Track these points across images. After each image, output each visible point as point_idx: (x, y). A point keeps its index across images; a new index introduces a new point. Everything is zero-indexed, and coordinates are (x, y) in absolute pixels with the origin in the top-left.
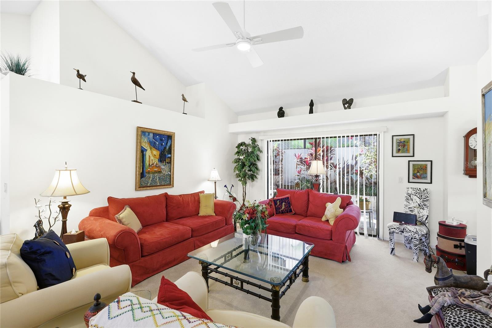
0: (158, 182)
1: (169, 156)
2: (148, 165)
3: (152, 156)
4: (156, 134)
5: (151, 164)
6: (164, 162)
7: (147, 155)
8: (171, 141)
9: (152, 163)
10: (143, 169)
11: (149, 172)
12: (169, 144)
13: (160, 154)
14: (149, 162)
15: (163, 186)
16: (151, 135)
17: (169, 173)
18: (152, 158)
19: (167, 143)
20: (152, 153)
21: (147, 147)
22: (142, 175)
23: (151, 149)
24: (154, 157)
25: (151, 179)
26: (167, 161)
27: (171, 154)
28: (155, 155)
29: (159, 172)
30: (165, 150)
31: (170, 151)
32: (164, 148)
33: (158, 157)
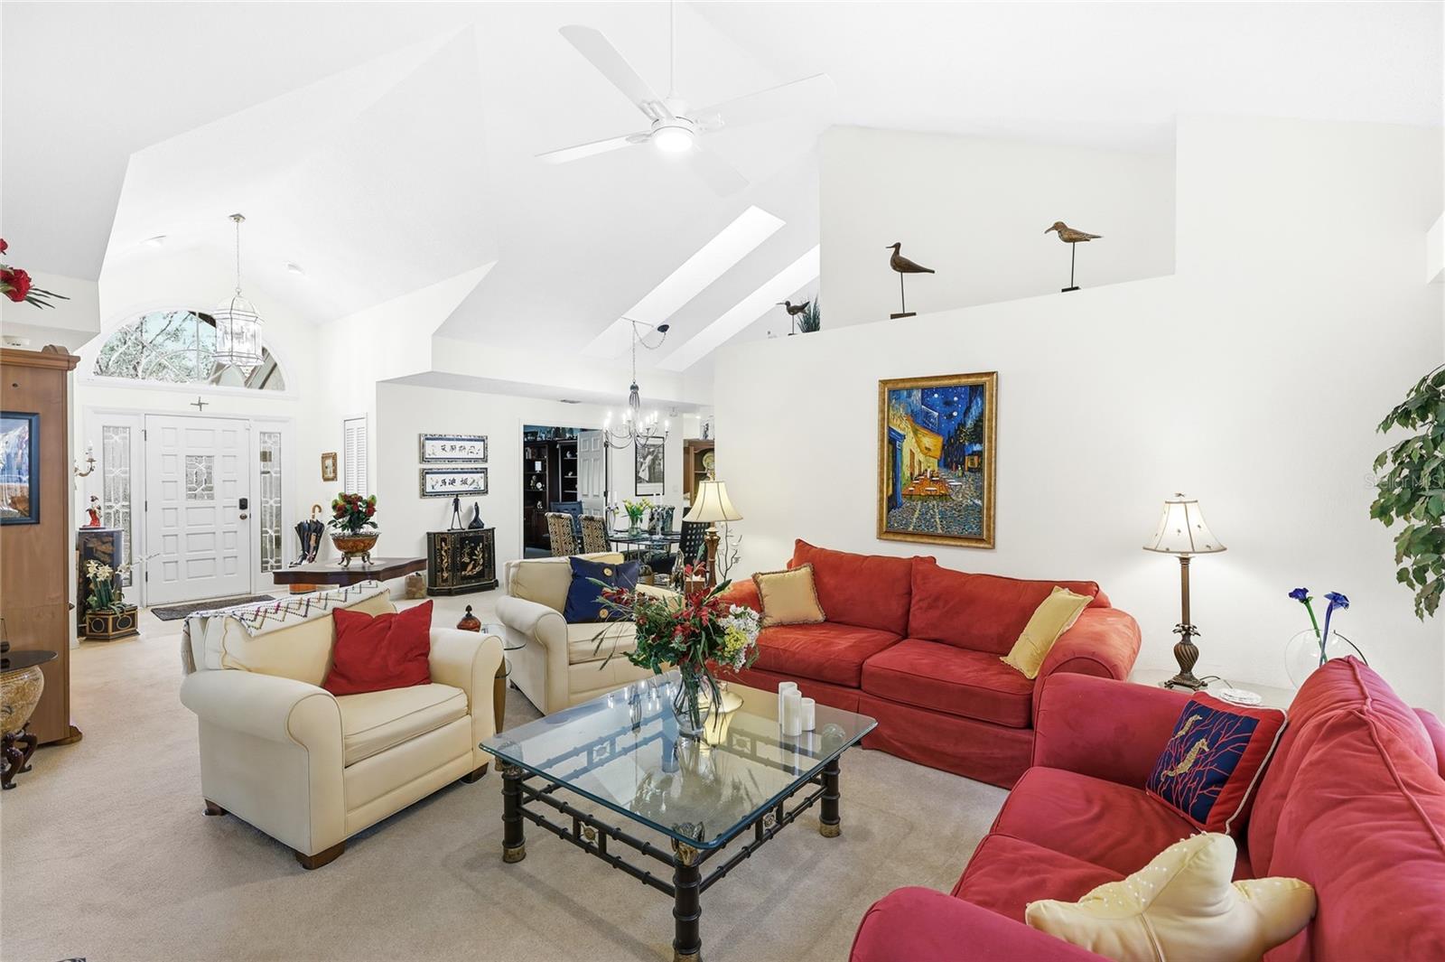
0: (939, 526)
1: (977, 448)
2: (909, 475)
3: (921, 450)
4: (930, 389)
5: (916, 473)
6: (957, 468)
7: (904, 450)
8: (983, 403)
9: (920, 469)
10: (894, 485)
11: (910, 496)
12: (974, 412)
13: (944, 446)
14: (912, 466)
15: (954, 538)
16: (917, 395)
17: (976, 501)
18: (919, 456)
19: (969, 408)
20: (918, 442)
21: (905, 430)
22: (892, 502)
23: (915, 432)
24: (925, 454)
25: (916, 516)
26: (968, 464)
27: (981, 442)
28: (929, 450)
29: (941, 496)
30: (961, 432)
31: (977, 435)
32: (959, 424)
33: (938, 453)
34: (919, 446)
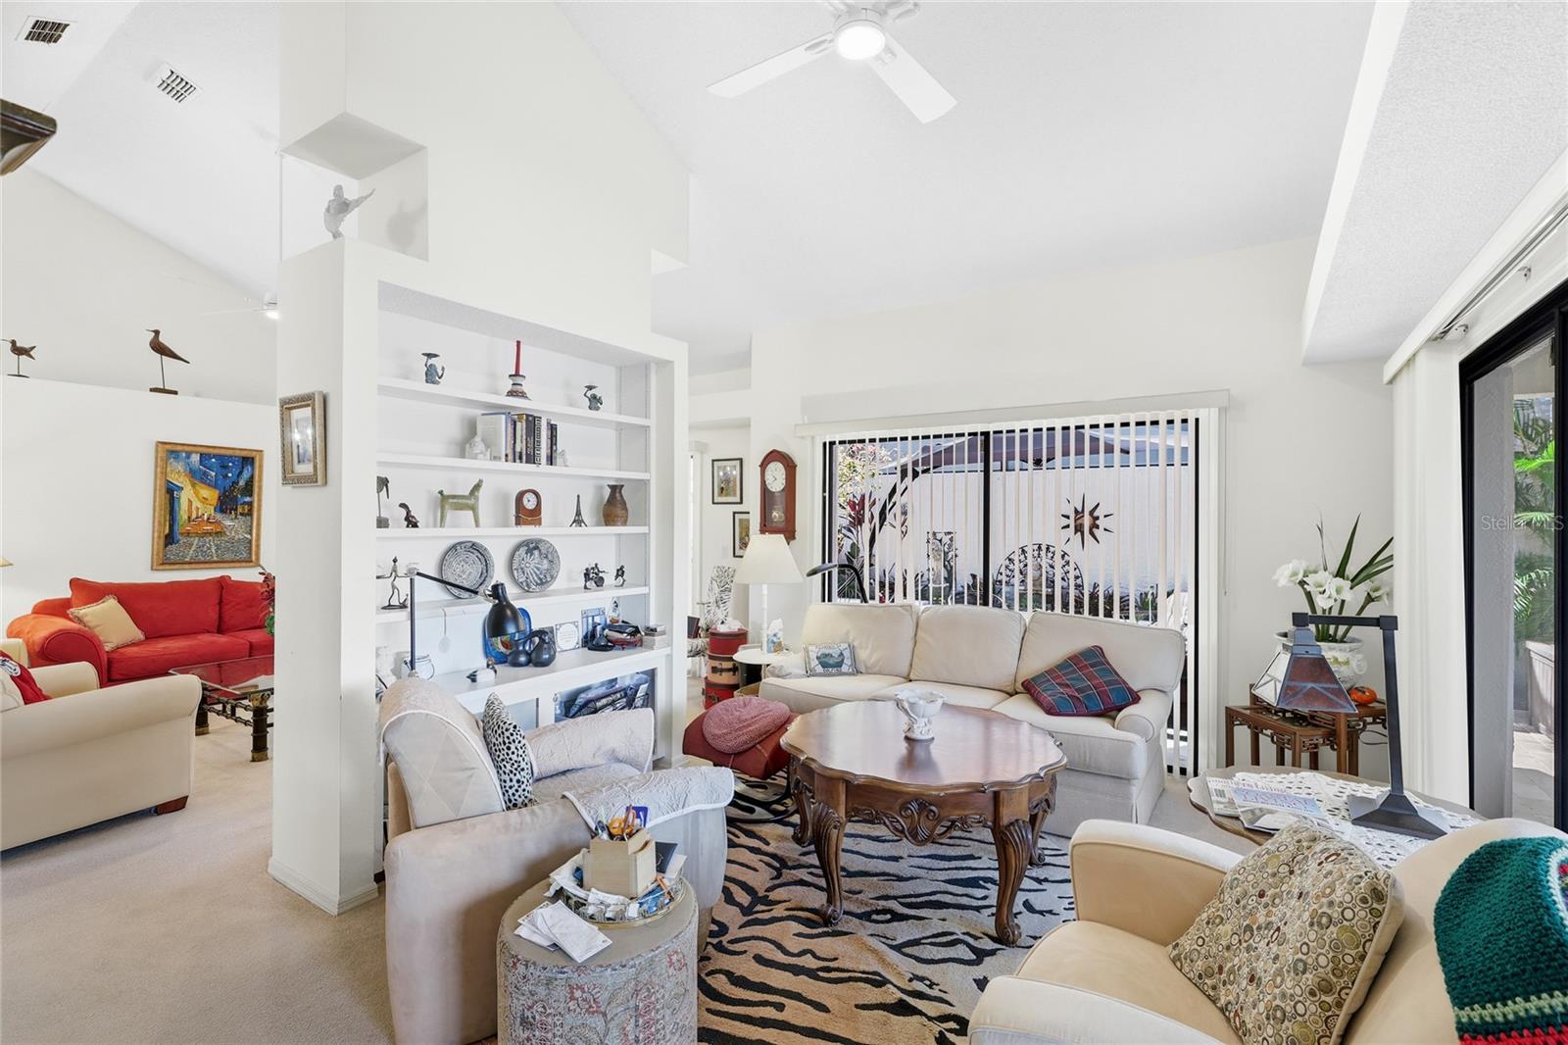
0: (215, 555)
1: (248, 499)
2: (186, 517)
3: (197, 500)
4: (208, 454)
5: (194, 516)
6: (231, 513)
7: (182, 498)
8: (253, 469)
9: (197, 513)
10: (171, 527)
11: (188, 534)
12: (246, 475)
13: (220, 497)
14: (190, 512)
15: (227, 562)
16: (195, 458)
17: (246, 536)
18: (196, 503)
19: (241, 473)
20: (197, 494)
21: (182, 483)
22: (170, 539)
23: (193, 485)
24: (203, 502)
25: (193, 548)
26: (240, 510)
27: (251, 495)
28: (207, 499)
29: (217, 533)
30: (235, 488)
31: (249, 489)
32: (233, 483)
33: (215, 502)
34: (197, 496)
